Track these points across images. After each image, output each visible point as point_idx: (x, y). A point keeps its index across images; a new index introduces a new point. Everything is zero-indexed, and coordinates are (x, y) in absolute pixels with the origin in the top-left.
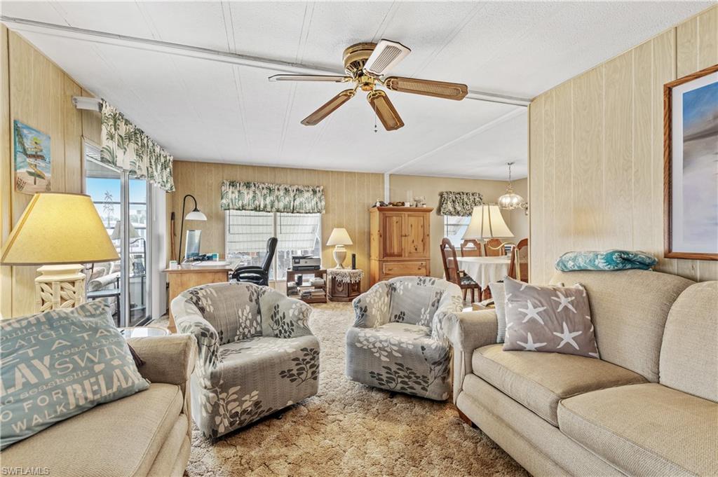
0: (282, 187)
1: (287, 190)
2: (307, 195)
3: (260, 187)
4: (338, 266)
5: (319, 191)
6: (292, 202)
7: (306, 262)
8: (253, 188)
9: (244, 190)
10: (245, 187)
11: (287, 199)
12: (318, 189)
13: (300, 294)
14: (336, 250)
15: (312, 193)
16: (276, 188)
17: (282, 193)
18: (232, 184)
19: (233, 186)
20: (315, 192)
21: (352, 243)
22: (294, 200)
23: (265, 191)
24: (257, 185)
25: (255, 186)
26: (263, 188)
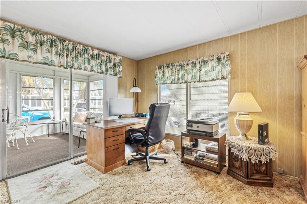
0: (190, 62)
1: (194, 63)
2: (211, 64)
3: (176, 66)
4: (240, 136)
5: (224, 57)
6: (198, 73)
7: (198, 127)
8: (171, 67)
9: (166, 70)
10: (166, 67)
11: (194, 71)
12: (222, 56)
13: (195, 155)
14: (237, 117)
15: (216, 60)
16: (186, 63)
17: (190, 67)
18: (160, 67)
19: (160, 68)
20: (219, 59)
21: (261, 111)
22: (200, 71)
23: (178, 68)
24: (173, 64)
25: (172, 65)
26: (177, 66)
